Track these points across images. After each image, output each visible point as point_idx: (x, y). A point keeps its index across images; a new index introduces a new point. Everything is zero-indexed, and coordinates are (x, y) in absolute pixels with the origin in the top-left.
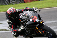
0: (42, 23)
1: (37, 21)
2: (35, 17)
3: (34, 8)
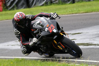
0: (62, 34)
1: (55, 31)
2: (52, 25)
3: (52, 13)
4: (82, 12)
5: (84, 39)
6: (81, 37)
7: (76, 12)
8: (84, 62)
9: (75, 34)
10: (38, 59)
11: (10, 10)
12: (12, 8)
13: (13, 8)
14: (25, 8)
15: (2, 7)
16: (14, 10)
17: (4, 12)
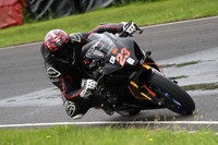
4: (197, 15)
5: (205, 74)
6: (198, 72)
7: (184, 16)
8: (206, 125)
9: (185, 64)
10: (106, 125)
11: (39, 20)
12: (44, 16)
13: (46, 17)
14: (71, 14)
15: (21, 16)
16: (48, 19)
17: (26, 26)
